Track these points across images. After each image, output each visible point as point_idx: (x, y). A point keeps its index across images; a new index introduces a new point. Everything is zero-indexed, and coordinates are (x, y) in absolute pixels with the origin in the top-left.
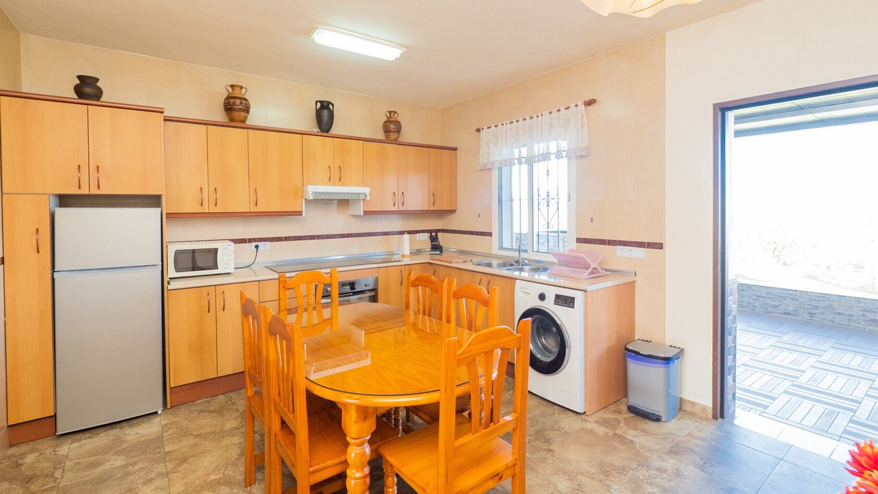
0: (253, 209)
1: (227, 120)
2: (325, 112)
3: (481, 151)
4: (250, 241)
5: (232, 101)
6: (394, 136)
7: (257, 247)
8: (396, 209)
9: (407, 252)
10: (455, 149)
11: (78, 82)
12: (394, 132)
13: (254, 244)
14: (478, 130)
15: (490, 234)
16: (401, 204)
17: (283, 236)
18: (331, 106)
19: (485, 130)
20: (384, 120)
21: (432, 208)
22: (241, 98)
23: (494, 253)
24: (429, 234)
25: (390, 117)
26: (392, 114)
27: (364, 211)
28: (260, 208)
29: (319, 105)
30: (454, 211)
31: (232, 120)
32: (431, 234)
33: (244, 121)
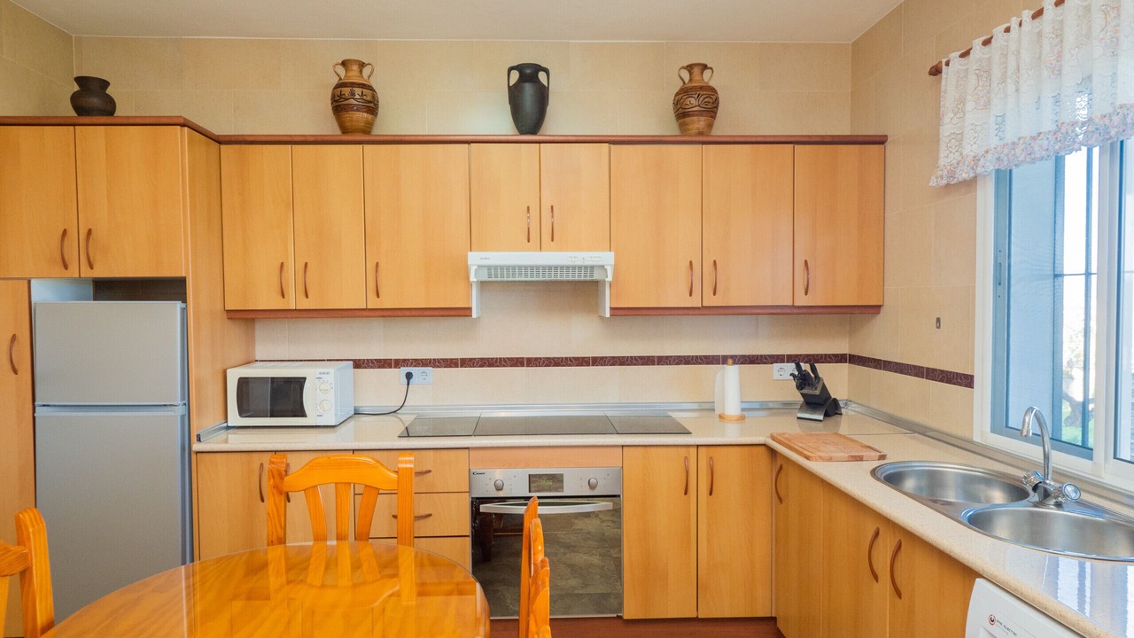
0: (373, 303)
1: (338, 132)
2: (528, 89)
3: (946, 129)
4: (398, 363)
5: (346, 91)
6: (698, 123)
7: (409, 376)
8: (695, 302)
9: (732, 407)
10: (880, 141)
11: (76, 88)
12: (700, 113)
13: (405, 370)
14: (936, 71)
15: (967, 381)
16: (708, 290)
17: (459, 357)
18: (542, 76)
19: (957, 63)
20: (677, 89)
21: (802, 300)
22: (363, 86)
23: (977, 439)
24: (793, 365)
25: (691, 80)
26: (696, 71)
27: (612, 309)
28: (387, 302)
29: (515, 76)
30: (876, 309)
31: (344, 130)
32: (798, 367)
33: (367, 129)
